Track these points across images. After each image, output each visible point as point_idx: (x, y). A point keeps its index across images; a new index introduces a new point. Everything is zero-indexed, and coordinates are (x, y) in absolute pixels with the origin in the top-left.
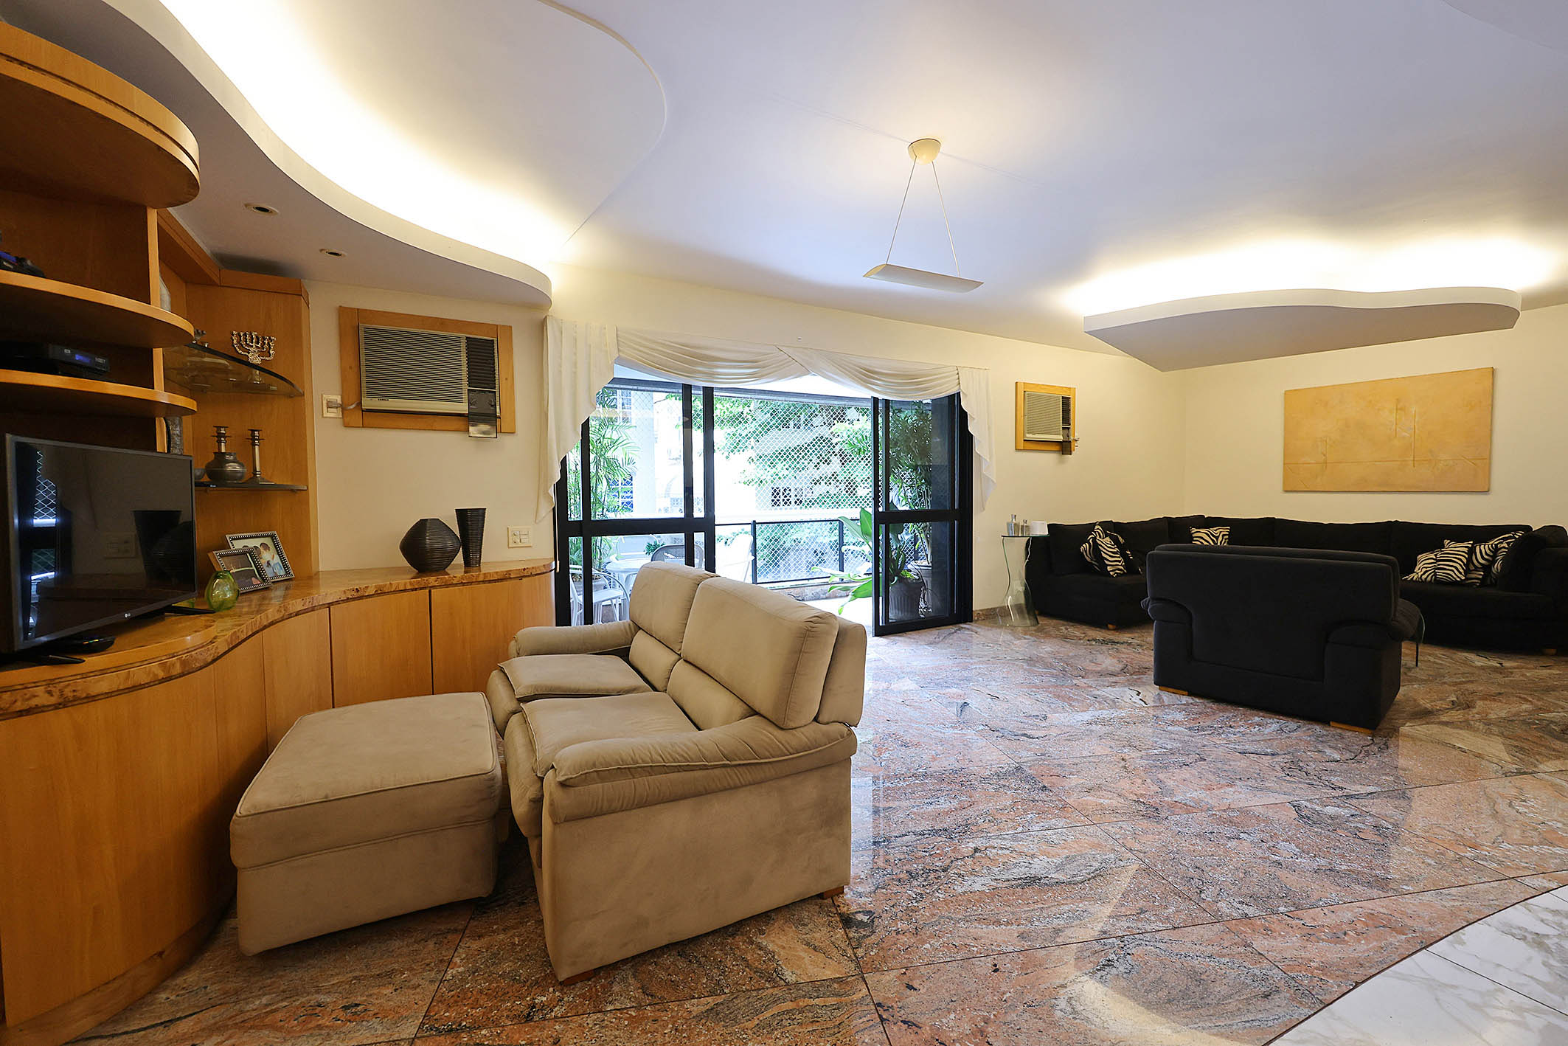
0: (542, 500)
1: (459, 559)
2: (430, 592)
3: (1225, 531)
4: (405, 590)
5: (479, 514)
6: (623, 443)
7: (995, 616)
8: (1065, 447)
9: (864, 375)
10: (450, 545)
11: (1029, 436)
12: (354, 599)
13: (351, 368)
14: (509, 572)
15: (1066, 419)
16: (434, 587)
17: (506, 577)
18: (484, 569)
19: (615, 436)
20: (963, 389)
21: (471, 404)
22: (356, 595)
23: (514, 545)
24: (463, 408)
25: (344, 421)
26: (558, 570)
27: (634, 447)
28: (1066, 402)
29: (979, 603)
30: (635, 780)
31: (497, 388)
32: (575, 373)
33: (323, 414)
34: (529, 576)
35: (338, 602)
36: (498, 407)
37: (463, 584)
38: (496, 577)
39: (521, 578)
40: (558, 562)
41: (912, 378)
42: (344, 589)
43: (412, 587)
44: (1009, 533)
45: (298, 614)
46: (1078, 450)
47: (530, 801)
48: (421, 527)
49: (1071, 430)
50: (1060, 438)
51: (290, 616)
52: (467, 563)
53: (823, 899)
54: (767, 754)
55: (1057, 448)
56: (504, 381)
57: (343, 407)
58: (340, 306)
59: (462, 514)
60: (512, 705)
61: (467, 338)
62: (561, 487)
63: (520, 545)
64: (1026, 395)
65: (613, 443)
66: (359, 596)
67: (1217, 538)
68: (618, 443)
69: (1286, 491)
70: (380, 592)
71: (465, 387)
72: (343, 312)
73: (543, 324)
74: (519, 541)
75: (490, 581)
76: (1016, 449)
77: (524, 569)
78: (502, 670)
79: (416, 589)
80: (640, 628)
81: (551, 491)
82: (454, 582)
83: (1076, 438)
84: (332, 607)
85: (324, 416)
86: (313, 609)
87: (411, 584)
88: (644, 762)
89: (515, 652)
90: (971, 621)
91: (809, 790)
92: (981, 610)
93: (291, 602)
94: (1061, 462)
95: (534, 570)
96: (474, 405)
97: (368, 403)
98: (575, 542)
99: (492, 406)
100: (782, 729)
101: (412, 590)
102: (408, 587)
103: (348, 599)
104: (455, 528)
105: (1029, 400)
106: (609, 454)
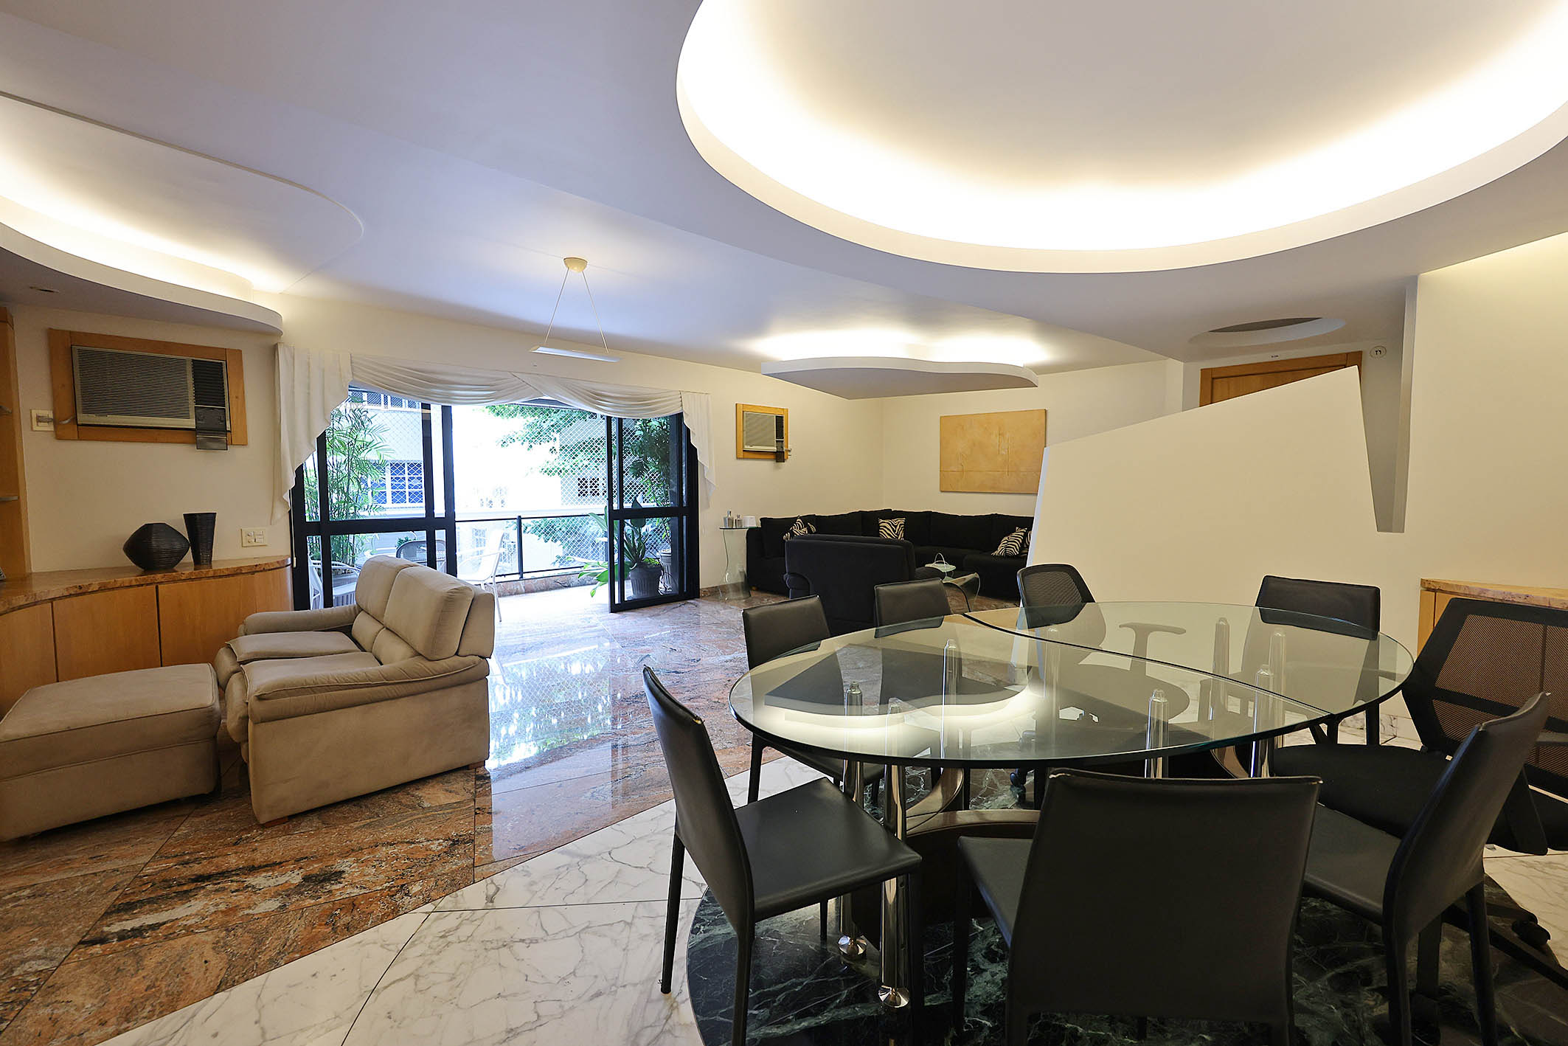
0: (277, 504)
1: (189, 557)
2: (157, 587)
3: (902, 521)
4: (131, 586)
5: (210, 519)
6: (377, 446)
7: (717, 593)
8: (779, 456)
9: (593, 397)
10: (177, 546)
11: (747, 447)
12: (77, 595)
13: (63, 386)
14: (240, 568)
15: (780, 432)
16: (161, 583)
17: (237, 572)
18: (215, 567)
19: (368, 439)
20: (686, 411)
21: (199, 420)
22: (79, 591)
23: (248, 544)
24: (190, 423)
25: (56, 435)
26: (295, 565)
27: (390, 450)
28: (780, 420)
29: (705, 583)
30: (316, 695)
31: (227, 405)
32: (309, 393)
33: (32, 428)
34: (261, 571)
35: (60, 598)
36: (228, 423)
37: (192, 580)
38: (227, 573)
39: (253, 573)
40: (295, 559)
41: (641, 400)
42: (67, 586)
43: (138, 583)
44: (725, 526)
45: (20, 608)
46: (791, 459)
47: (240, 718)
48: (146, 531)
49: (785, 443)
50: (775, 449)
51: (13, 610)
52: (197, 560)
53: (469, 769)
54: (416, 675)
55: (772, 457)
56: (234, 399)
57: (55, 421)
58: (50, 329)
59: (190, 519)
60: (234, 668)
61: (193, 360)
62: (298, 493)
63: (255, 544)
64: (745, 415)
65: (366, 446)
66: (81, 592)
67: (896, 527)
68: (371, 445)
69: (942, 492)
70: (104, 588)
71: (192, 404)
72: (52, 334)
73: (274, 349)
74: (253, 541)
75: (220, 577)
76: (737, 458)
77: (256, 566)
78: (229, 647)
79: (142, 585)
80: (362, 610)
81: (287, 497)
82: (183, 578)
83: (789, 449)
84: (54, 602)
85: (34, 429)
86: (35, 604)
87: (136, 580)
88: (323, 683)
89: (242, 632)
90: (699, 598)
91: (454, 698)
92: (707, 588)
93: (14, 598)
94: (778, 468)
95: (267, 566)
96: (202, 420)
97: (82, 418)
98: (314, 541)
99: (222, 421)
100: (430, 660)
101: (138, 586)
102: (134, 583)
103: (71, 595)
104: (184, 531)
105: (747, 418)
106: (361, 456)
